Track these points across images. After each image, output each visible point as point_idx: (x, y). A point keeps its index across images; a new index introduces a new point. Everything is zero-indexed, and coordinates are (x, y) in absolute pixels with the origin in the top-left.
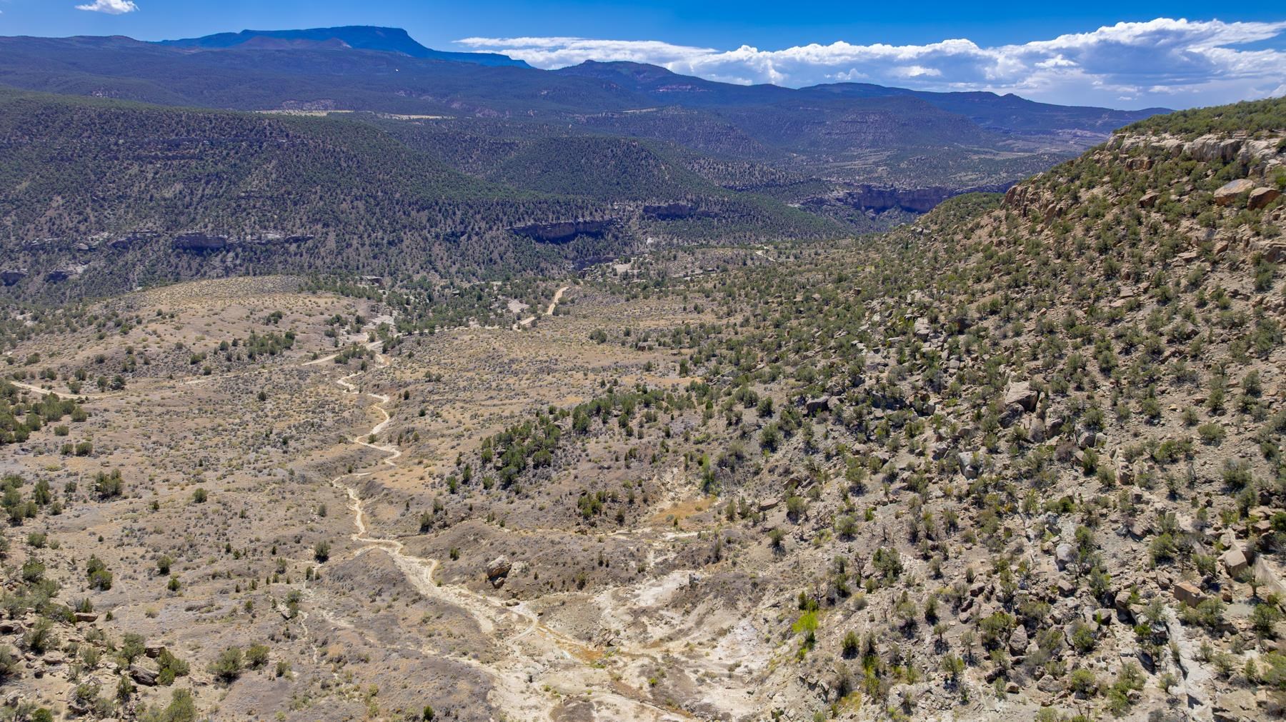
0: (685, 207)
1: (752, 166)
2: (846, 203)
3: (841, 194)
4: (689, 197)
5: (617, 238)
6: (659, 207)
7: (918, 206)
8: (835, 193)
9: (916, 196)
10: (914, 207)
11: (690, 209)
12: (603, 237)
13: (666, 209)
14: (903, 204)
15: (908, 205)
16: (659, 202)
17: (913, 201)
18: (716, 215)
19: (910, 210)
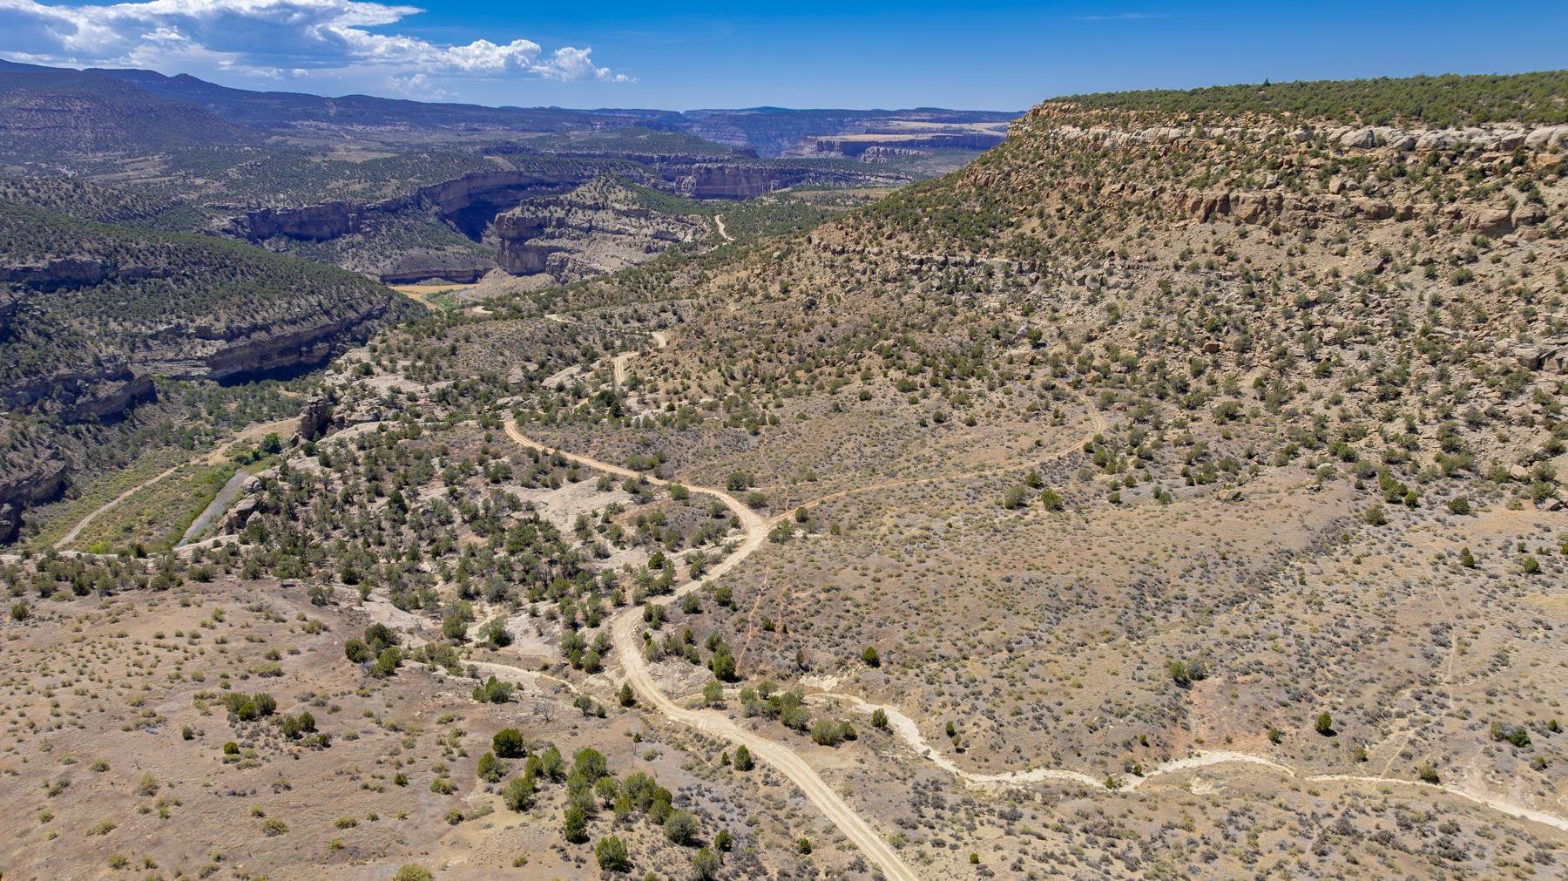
0: (91, 264)
1: (77, 186)
2: (238, 236)
3: (225, 221)
4: (87, 246)
5: (49, 337)
6: (28, 270)
7: (312, 231)
8: (215, 222)
9: (305, 218)
10: (305, 232)
11: (104, 267)
12: (18, 339)
13: (45, 270)
14: (287, 229)
15: (295, 230)
16: (23, 259)
17: (302, 224)
18: (167, 274)
19: (300, 238)
